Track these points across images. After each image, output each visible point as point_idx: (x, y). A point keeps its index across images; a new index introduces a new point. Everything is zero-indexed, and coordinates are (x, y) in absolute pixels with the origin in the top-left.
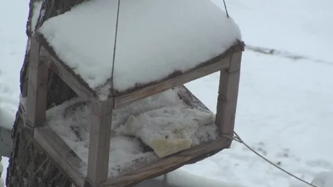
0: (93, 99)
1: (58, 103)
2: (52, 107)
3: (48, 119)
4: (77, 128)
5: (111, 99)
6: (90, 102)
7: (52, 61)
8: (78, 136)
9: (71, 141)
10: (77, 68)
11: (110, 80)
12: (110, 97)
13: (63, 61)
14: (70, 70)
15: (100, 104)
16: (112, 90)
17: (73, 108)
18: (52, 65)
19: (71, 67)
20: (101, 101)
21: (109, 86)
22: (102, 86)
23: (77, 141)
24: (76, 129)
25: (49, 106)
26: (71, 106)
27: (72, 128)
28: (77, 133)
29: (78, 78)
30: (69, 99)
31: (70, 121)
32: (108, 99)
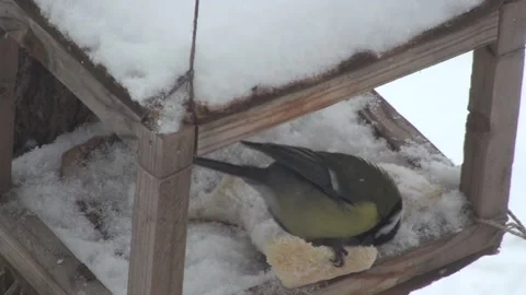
0: (139, 130)
1: (43, 140)
2: (27, 150)
3: (16, 181)
4: (94, 204)
5: (190, 131)
6: (133, 137)
7: (30, 30)
8: (97, 227)
9: (80, 241)
10: (97, 47)
11: (186, 80)
12: (185, 122)
13: (61, 29)
14: (78, 54)
15: (161, 141)
16: (190, 104)
17: (84, 153)
18: (31, 39)
19: (81, 46)
20: (162, 136)
21: (182, 96)
22: (165, 95)
23: (97, 240)
24: (90, 209)
25: (19, 149)
26: (78, 148)
27: (82, 205)
28: (96, 220)
29: (100, 73)
30: (71, 129)
31: (75, 188)
32: (181, 129)
